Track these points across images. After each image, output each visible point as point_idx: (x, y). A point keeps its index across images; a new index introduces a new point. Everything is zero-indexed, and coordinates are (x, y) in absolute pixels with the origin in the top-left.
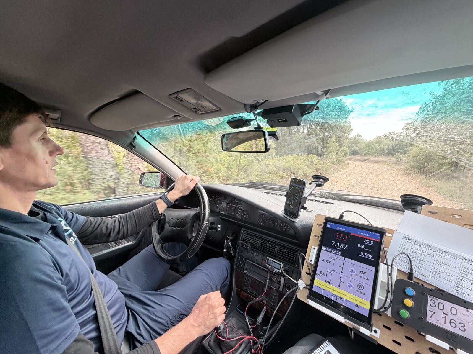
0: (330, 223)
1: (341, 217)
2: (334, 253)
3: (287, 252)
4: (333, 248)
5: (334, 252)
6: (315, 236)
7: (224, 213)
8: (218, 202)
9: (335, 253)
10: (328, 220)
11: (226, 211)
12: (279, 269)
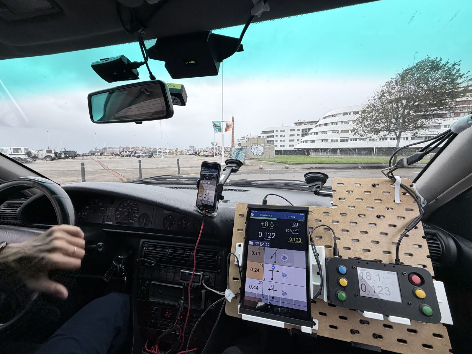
0: (254, 211)
1: (265, 201)
2: (262, 246)
3: (206, 256)
4: (261, 239)
5: (263, 244)
6: (238, 230)
7: (111, 223)
8: (101, 209)
9: (264, 246)
10: (251, 208)
11: (114, 219)
12: (198, 282)
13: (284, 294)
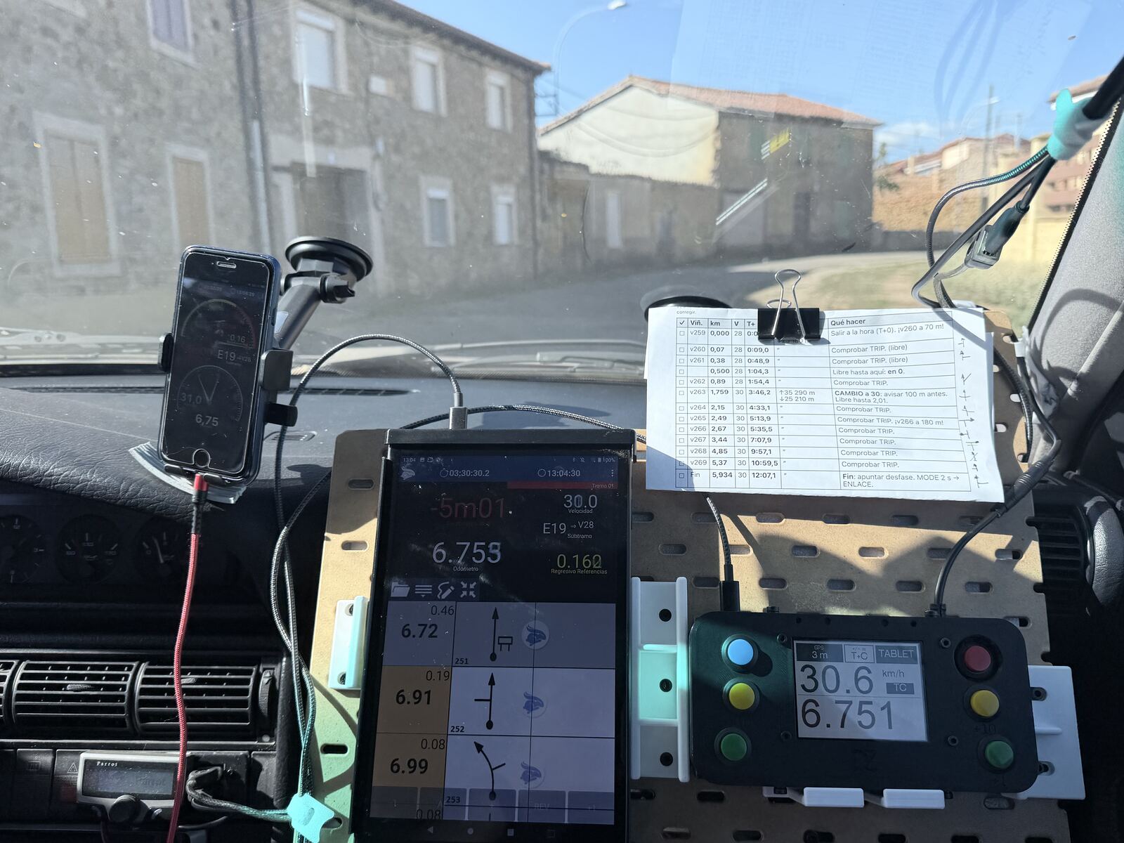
0: (414, 459)
2: (448, 599)
4: (443, 573)
5: (449, 591)
6: (347, 545)
9: (454, 597)
10: (404, 445)
13: (530, 774)
